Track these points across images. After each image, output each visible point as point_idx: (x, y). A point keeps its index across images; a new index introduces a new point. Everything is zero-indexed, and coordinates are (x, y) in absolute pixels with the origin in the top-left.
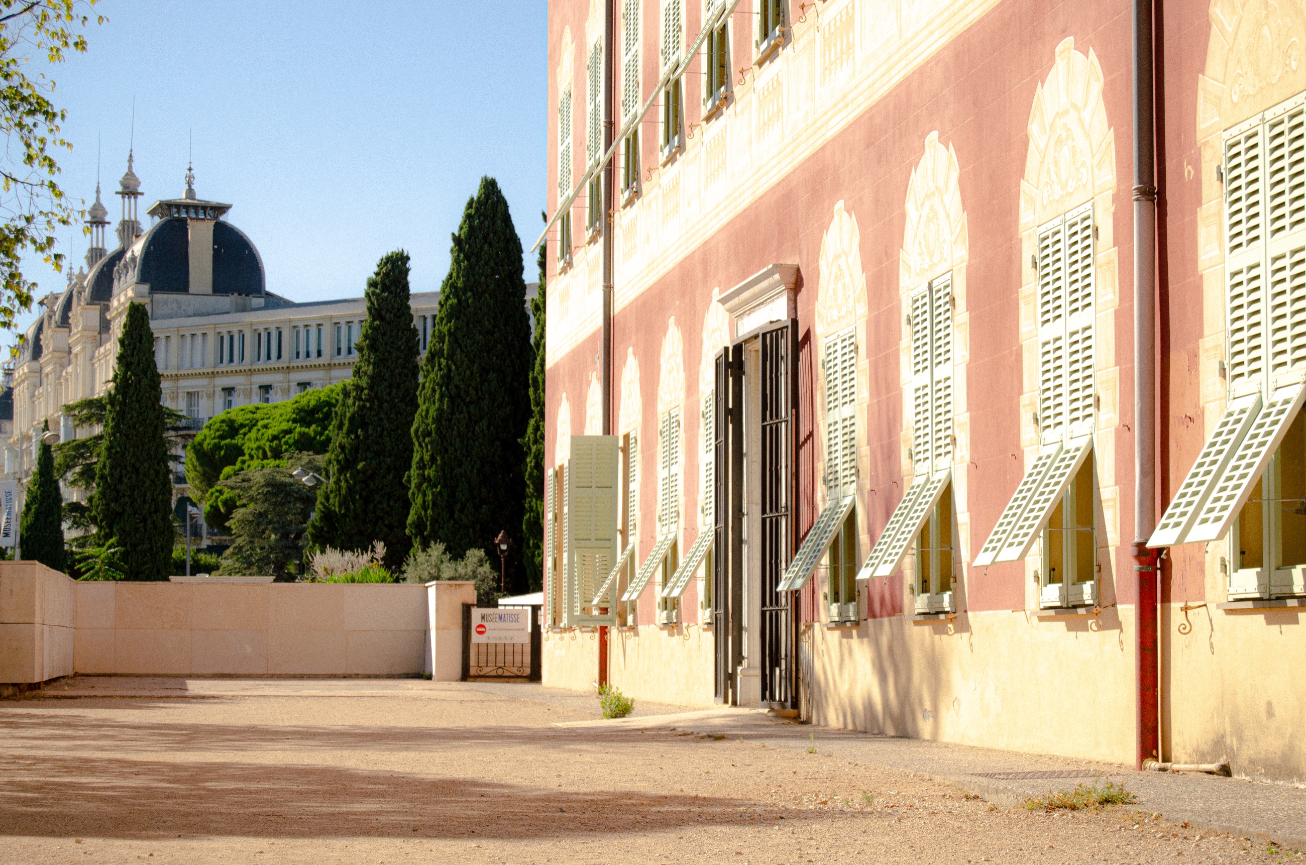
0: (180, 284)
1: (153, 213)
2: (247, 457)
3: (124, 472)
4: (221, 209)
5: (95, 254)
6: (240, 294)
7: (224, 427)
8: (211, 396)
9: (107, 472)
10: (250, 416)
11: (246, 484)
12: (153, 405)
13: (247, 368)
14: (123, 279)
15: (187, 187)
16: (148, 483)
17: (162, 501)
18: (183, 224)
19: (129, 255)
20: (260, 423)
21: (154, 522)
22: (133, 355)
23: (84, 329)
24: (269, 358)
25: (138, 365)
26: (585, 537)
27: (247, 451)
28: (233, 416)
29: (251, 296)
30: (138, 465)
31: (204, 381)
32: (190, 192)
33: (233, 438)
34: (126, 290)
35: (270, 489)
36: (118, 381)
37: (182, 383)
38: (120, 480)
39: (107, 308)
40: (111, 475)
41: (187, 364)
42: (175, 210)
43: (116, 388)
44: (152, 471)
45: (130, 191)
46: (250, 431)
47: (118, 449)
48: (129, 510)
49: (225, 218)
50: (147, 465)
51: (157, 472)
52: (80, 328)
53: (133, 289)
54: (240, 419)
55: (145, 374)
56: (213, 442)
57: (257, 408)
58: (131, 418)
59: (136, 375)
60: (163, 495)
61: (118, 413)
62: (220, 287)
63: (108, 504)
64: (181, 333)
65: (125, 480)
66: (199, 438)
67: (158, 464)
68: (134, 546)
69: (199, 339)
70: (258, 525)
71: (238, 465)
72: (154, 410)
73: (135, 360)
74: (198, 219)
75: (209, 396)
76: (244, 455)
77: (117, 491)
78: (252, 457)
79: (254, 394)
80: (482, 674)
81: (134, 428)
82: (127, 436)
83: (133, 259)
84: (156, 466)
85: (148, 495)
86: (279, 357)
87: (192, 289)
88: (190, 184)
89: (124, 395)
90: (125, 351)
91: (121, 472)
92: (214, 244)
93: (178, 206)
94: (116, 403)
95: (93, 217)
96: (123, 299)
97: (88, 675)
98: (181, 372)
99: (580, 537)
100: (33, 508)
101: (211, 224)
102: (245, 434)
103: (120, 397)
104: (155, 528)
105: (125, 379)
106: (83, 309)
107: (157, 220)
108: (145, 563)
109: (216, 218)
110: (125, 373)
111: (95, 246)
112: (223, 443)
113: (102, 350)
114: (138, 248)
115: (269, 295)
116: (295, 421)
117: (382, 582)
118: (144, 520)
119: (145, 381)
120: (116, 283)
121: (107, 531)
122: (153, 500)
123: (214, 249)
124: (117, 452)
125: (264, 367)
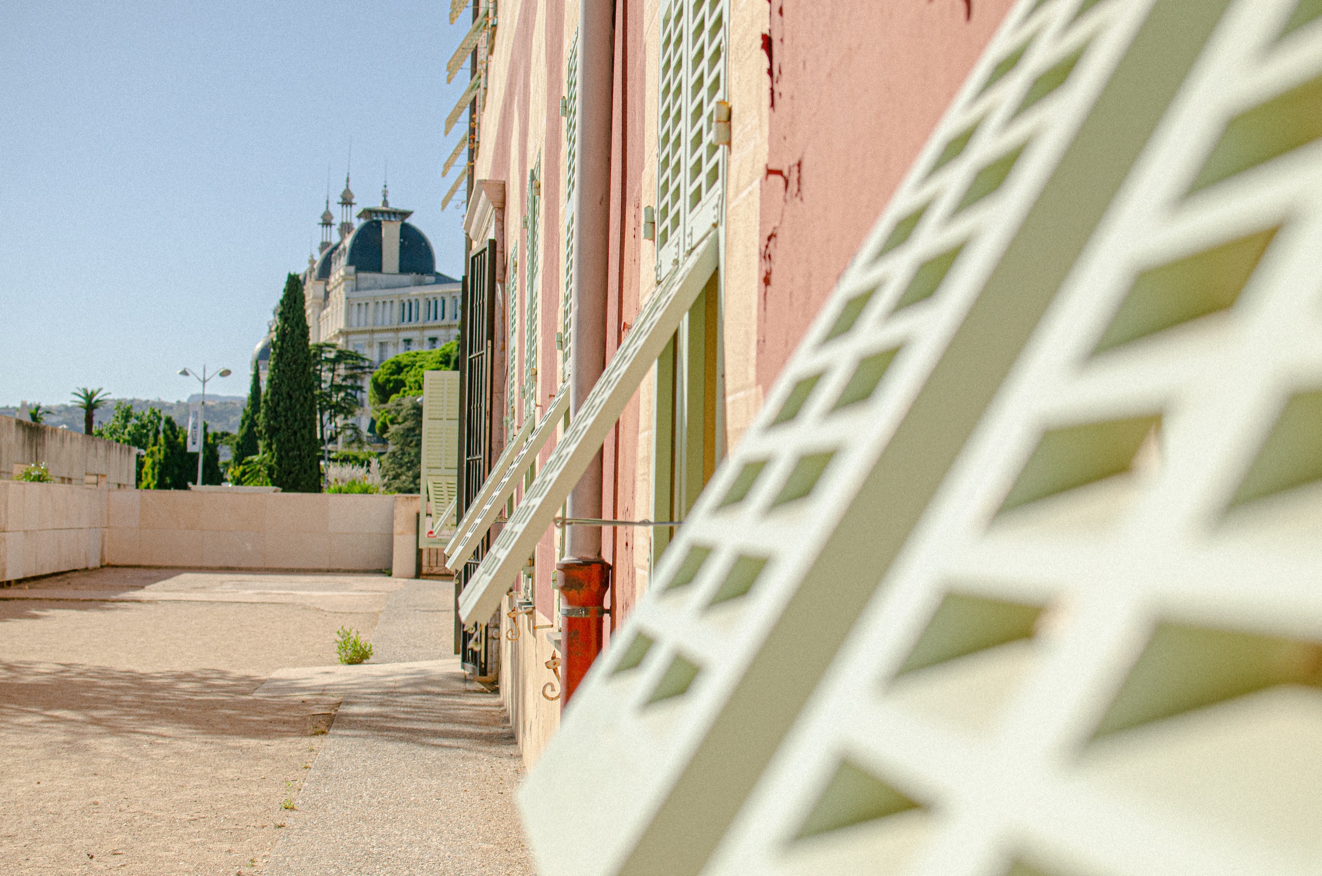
0: (376, 267)
1: (359, 216)
2: (407, 388)
3: (281, 398)
4: (406, 214)
5: (324, 245)
6: (417, 274)
7: (394, 367)
8: (396, 345)
9: (269, 397)
10: (412, 359)
11: (399, 408)
12: (303, 349)
13: (421, 325)
14: (338, 262)
15: (383, 199)
16: (298, 406)
17: (309, 420)
18: (379, 223)
19: (341, 247)
20: (418, 364)
21: (302, 435)
22: (289, 312)
23: (314, 298)
24: (436, 318)
25: (293, 318)
26: (436, 465)
27: (408, 384)
28: (400, 359)
29: (425, 275)
30: (291, 392)
31: (391, 335)
32: (385, 203)
33: (399, 374)
34: (339, 270)
35: (415, 411)
36: (279, 331)
37: (377, 336)
38: (278, 404)
39: (327, 284)
40: (272, 400)
41: (380, 322)
42: (374, 215)
43: (277, 337)
44: (302, 398)
45: (347, 201)
46: (411, 369)
47: (277, 381)
48: (284, 426)
49: (410, 221)
50: (297, 393)
51: (306, 399)
52: (311, 297)
53: (344, 270)
54: (405, 361)
55: (297, 325)
56: (385, 377)
57: (418, 354)
58: (287, 358)
59: (291, 327)
60: (310, 415)
61: (278, 355)
62: (404, 269)
63: (269, 422)
64: (376, 301)
65: (281, 404)
66: (376, 374)
67: (306, 392)
68: (287, 452)
69: (388, 305)
70: (408, 436)
71: (401, 393)
72: (304, 352)
73: (291, 316)
74: (390, 221)
75: (394, 345)
76: (405, 386)
77: (276, 412)
78: (411, 388)
79: (425, 344)
80: (432, 572)
81: (289, 366)
82: (284, 371)
83: (344, 249)
84: (304, 394)
85: (298, 415)
86: (443, 317)
87: (385, 268)
88: (385, 196)
89: (283, 341)
90: (284, 309)
91: (278, 398)
92: (401, 238)
93: (376, 212)
94: (277, 347)
95: (324, 220)
96: (337, 276)
97: (117, 566)
98: (375, 328)
99: (432, 465)
100: (247, 423)
101: (399, 224)
102: (408, 372)
103: (279, 343)
104: (303, 439)
105: (284, 329)
106: (314, 284)
107: (363, 221)
108: (295, 465)
109: (402, 220)
110: (284, 326)
111: (325, 241)
112: (392, 378)
113: (325, 312)
114: (348, 241)
115: (438, 274)
116: (441, 363)
117: (364, 493)
118: (295, 433)
119: (297, 332)
120: (333, 264)
121: (269, 441)
122: (302, 419)
123: (400, 242)
124: (276, 384)
125: (432, 325)
